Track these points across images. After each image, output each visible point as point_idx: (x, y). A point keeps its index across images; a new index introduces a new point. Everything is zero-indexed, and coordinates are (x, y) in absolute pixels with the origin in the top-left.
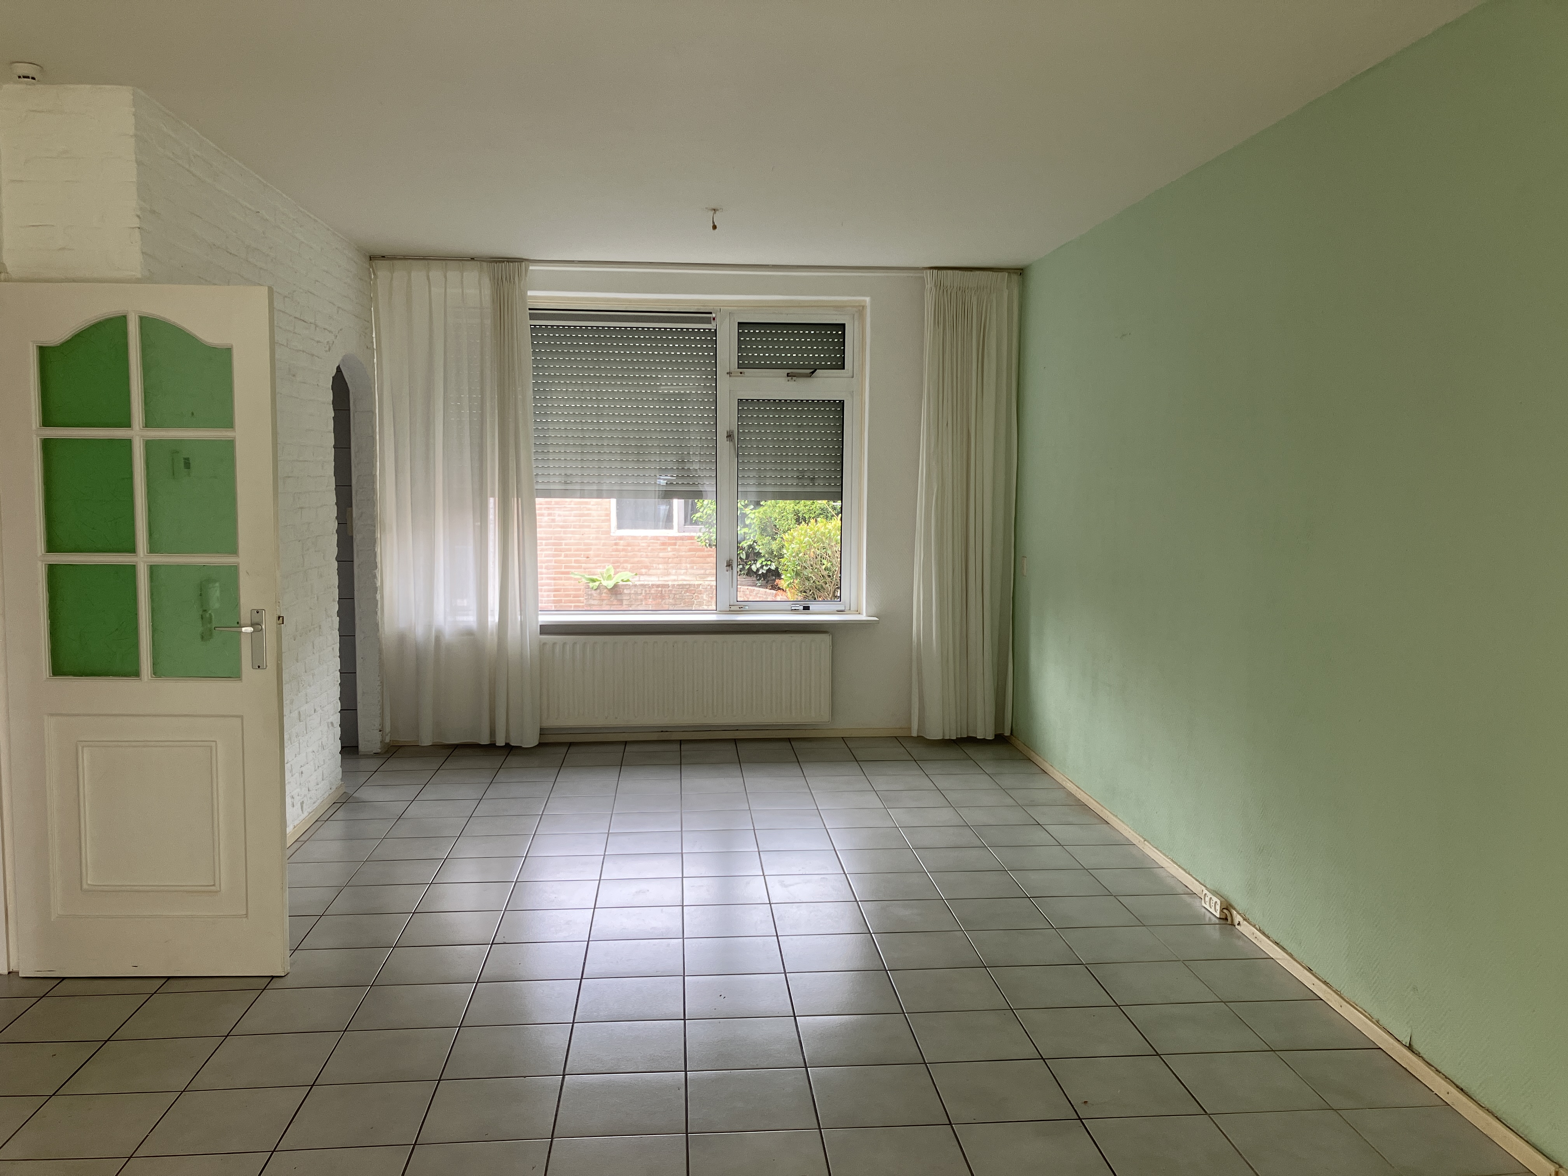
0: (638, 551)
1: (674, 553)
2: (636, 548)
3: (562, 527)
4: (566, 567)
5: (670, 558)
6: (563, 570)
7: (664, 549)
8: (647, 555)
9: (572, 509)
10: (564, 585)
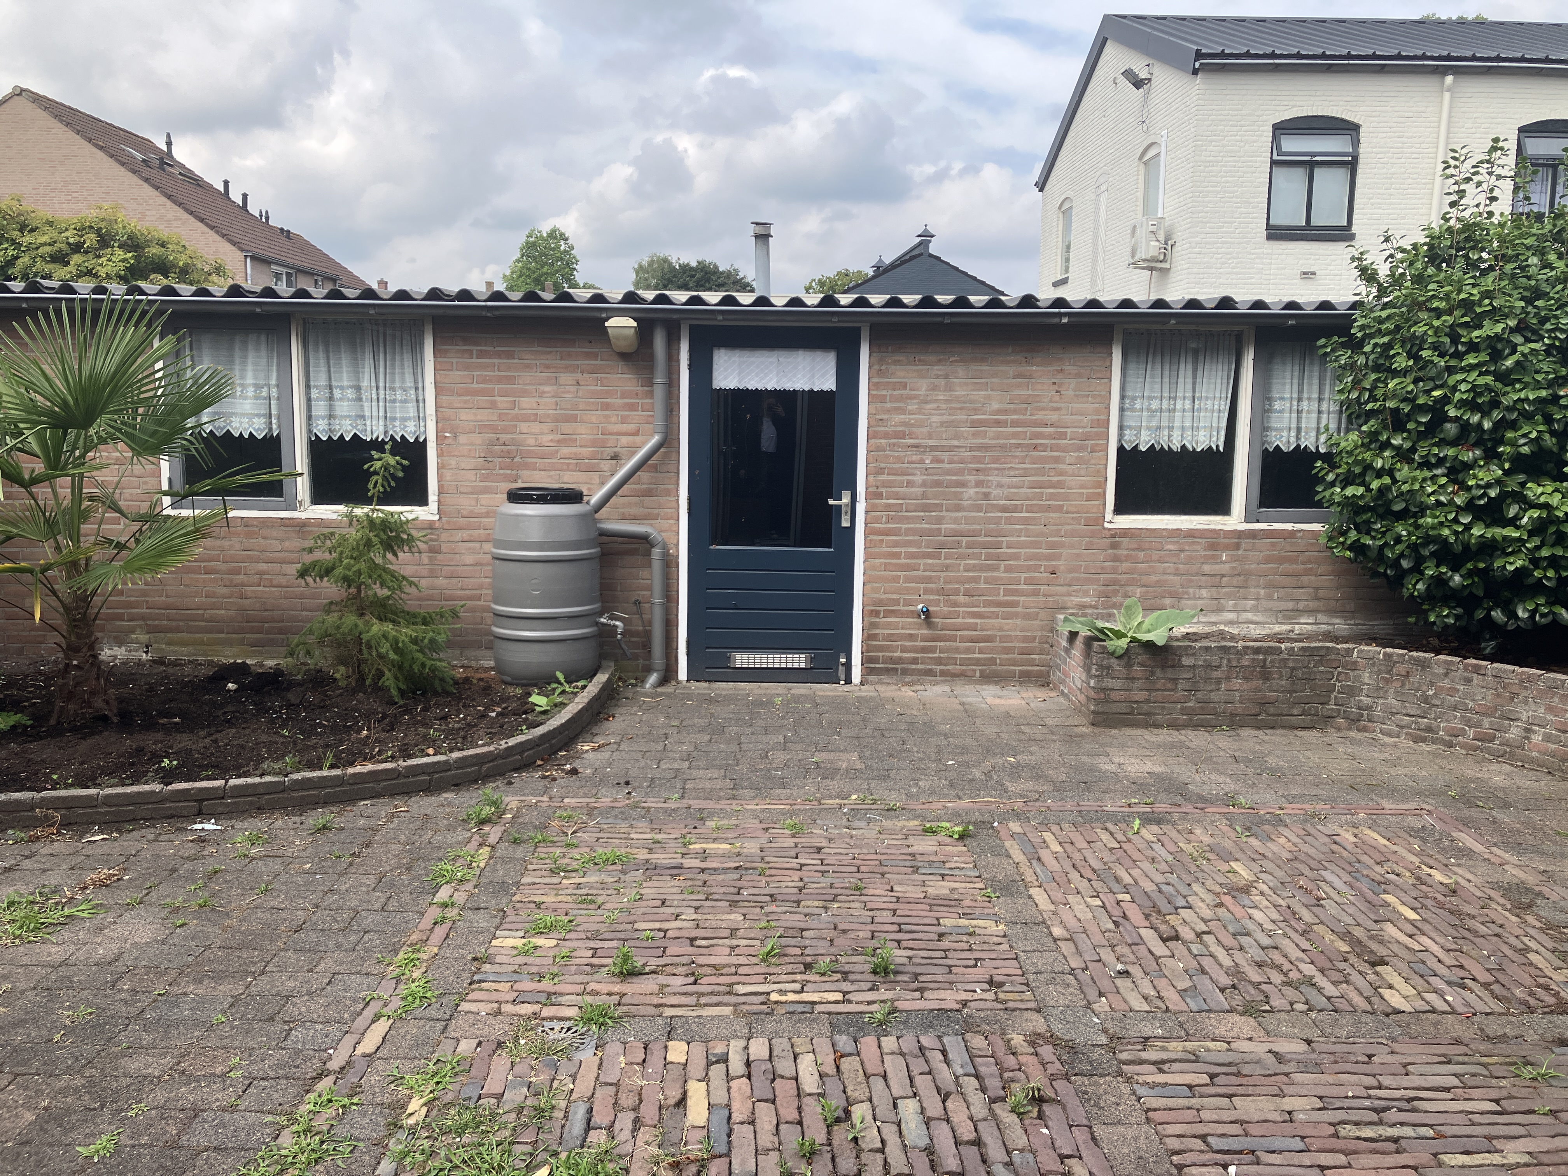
0: (1159, 561)
1: (1234, 565)
2: (1155, 555)
3: (1004, 509)
4: (1007, 592)
5: (1223, 576)
6: (1002, 598)
7: (1213, 557)
8: (1177, 569)
9: (1026, 473)
10: (1001, 630)
